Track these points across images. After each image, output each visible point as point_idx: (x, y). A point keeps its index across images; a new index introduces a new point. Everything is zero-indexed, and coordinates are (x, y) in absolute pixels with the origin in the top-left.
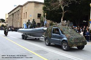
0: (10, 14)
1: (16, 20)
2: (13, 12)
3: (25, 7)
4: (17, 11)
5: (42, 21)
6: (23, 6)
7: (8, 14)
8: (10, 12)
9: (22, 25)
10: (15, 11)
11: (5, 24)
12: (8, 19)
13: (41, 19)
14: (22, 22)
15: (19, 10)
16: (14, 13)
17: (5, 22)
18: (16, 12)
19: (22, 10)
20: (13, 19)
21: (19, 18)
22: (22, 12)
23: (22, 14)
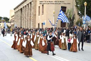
1: (27, 17)
2: (21, 7)
4: (28, 4)
5: (70, 18)
7: (14, 9)
8: (17, 7)
9: (35, 26)
10: (25, 4)
11: (9, 25)
12: (13, 17)
13: (67, 14)
14: (35, 20)
15: (31, 3)
16: (24, 7)
17: (10, 21)
18: (26, 6)
19: (36, 1)
20: (21, 17)
21: (31, 14)
22: (35, 6)
23: (36, 8)
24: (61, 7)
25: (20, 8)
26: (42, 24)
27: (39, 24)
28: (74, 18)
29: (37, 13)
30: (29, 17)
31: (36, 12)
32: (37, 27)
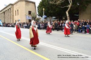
0: (1, 12)
3: (16, 6)
5: (34, 17)
6: (13, 5)
13: (32, 15)
14: (13, 18)
15: (10, 9)
16: (6, 11)
18: (7, 10)
19: (13, 8)
20: (4, 17)
22: (13, 10)
23: (13, 11)
24: (29, 11)
25: (3, 11)
26: (18, 20)
27: (16, 21)
28: (36, 17)
29: (15, 14)
30: (9, 17)
31: (13, 14)
32: (15, 22)
